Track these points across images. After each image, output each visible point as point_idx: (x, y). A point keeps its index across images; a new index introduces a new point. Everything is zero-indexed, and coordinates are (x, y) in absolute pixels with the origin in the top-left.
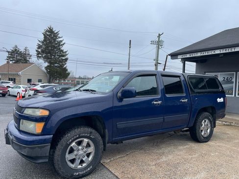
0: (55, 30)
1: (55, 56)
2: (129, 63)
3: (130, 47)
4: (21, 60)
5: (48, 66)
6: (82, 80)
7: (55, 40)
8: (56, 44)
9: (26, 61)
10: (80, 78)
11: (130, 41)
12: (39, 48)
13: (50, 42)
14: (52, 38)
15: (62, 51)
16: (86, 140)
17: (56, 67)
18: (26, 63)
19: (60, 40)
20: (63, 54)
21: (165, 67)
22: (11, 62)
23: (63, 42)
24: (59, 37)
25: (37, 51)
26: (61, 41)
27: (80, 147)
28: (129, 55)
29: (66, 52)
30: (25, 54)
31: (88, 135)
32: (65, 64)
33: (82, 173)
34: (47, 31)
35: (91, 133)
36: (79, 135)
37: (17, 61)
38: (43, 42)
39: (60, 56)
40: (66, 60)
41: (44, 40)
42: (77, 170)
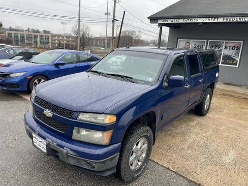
2: (79, 17)
6: (15, 32)
10: (11, 29)
21: (122, 24)
28: (80, 7)
33: (140, 172)
35: (148, 131)
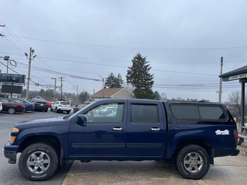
0: (143, 56)
1: (142, 80)
3: (222, 65)
4: (115, 85)
5: (136, 89)
7: (142, 65)
8: (144, 69)
9: (118, 86)
11: (222, 58)
12: (128, 74)
13: (138, 67)
14: (140, 63)
15: (149, 75)
16: (43, 153)
17: (143, 90)
18: (119, 87)
19: (146, 64)
20: (149, 77)
22: (107, 87)
23: (149, 67)
24: (146, 62)
25: (127, 76)
26: (148, 66)
27: (38, 158)
29: (152, 76)
30: (118, 80)
31: (44, 150)
32: (151, 87)
33: (38, 177)
34: (135, 58)
35: (46, 149)
36: (37, 149)
37: (112, 87)
38: (132, 69)
39: (146, 80)
40: (152, 83)
41: (133, 66)
42: (34, 175)
